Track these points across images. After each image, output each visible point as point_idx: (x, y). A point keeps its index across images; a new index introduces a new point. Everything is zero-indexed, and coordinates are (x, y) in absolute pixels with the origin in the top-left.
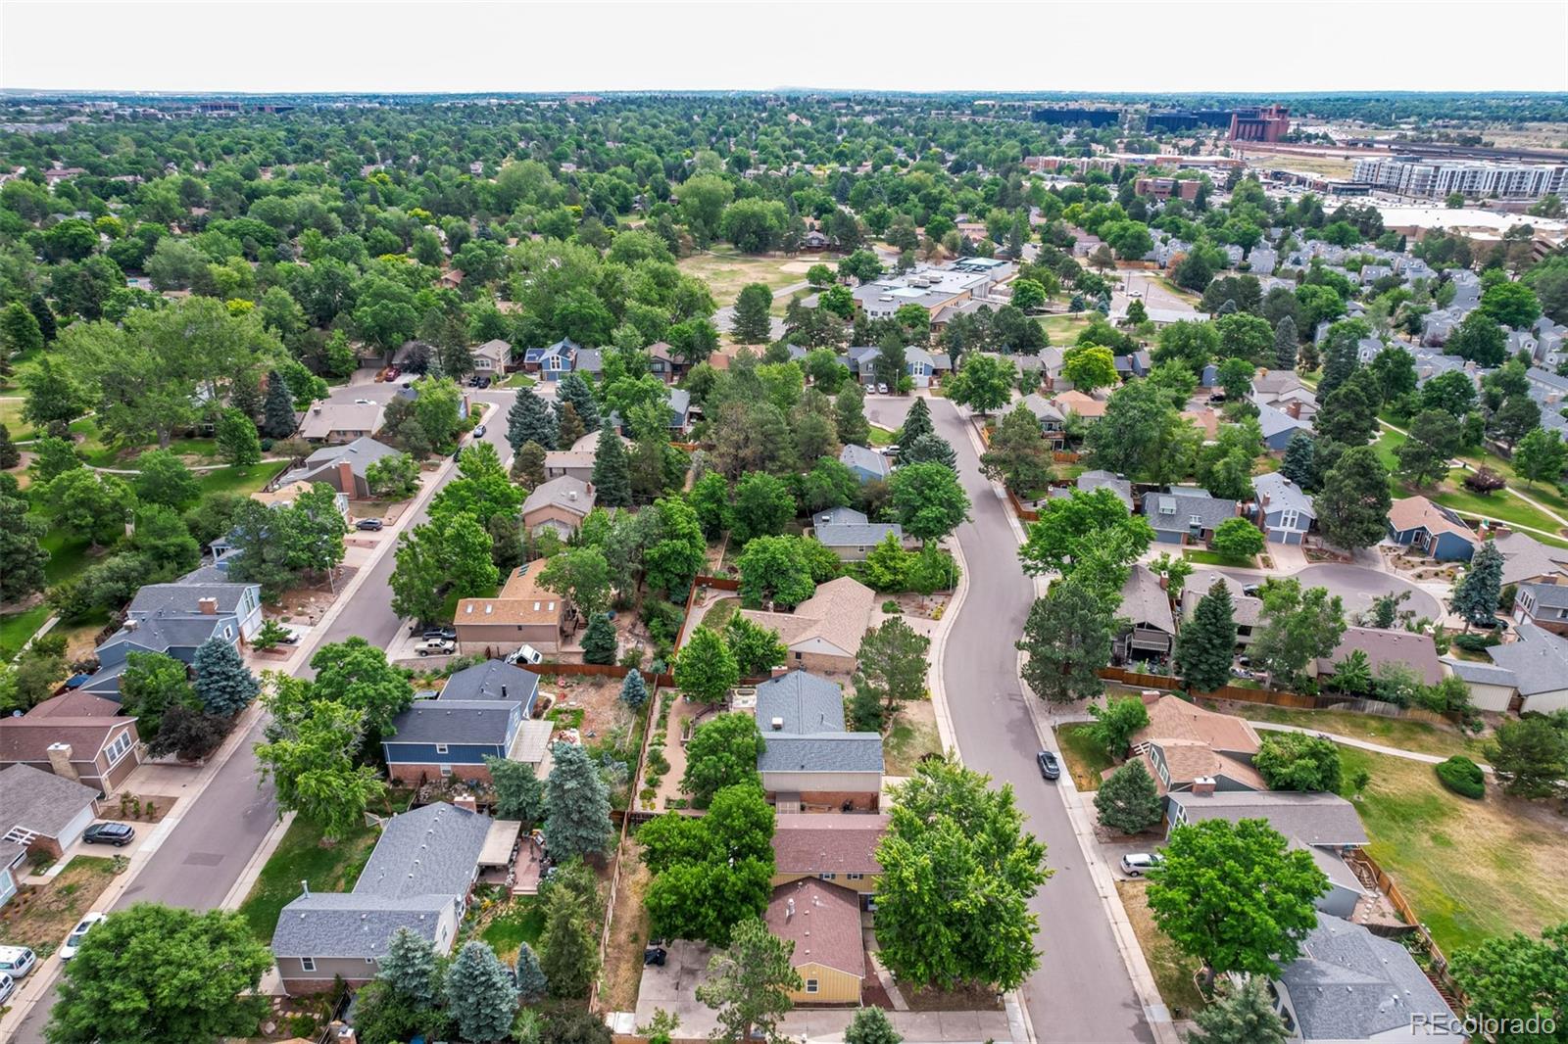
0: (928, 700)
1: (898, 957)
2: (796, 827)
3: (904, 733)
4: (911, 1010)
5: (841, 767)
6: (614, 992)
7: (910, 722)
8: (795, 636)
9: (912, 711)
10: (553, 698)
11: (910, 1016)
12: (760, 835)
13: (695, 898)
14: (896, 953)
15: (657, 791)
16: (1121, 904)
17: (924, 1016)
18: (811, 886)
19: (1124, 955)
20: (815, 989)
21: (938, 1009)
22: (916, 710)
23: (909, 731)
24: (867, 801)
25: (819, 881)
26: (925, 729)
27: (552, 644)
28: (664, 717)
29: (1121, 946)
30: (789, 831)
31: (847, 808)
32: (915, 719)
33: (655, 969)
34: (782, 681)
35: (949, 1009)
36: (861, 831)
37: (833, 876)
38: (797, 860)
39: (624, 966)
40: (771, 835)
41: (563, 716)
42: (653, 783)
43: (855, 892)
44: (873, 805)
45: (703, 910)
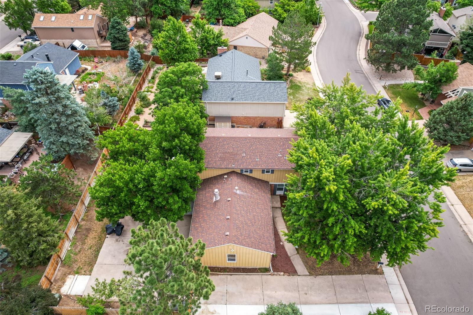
0: (309, 72)
1: (305, 240)
2: (223, 135)
3: (296, 87)
4: (311, 274)
5: (258, 99)
6: (78, 257)
7: (300, 82)
8: (234, 37)
9: (299, 77)
10: (89, 68)
11: (310, 280)
12: (187, 138)
13: (130, 190)
14: (303, 237)
15: (141, 117)
16: (452, 192)
17: (320, 280)
18: (234, 179)
19: (466, 230)
20: (234, 260)
21: (331, 274)
22: (302, 77)
23: (299, 86)
24: (275, 123)
25: (240, 175)
26: (308, 86)
27: (94, 41)
28: (153, 78)
29: (461, 223)
30: (219, 138)
31: (262, 126)
32: (303, 81)
33: (115, 237)
34: (223, 55)
35: (340, 273)
36: (272, 139)
37: (251, 171)
38: (223, 159)
39: (92, 235)
40: (200, 140)
41: (92, 76)
42: (139, 112)
43: (267, 182)
44: (279, 124)
45: (135, 200)
